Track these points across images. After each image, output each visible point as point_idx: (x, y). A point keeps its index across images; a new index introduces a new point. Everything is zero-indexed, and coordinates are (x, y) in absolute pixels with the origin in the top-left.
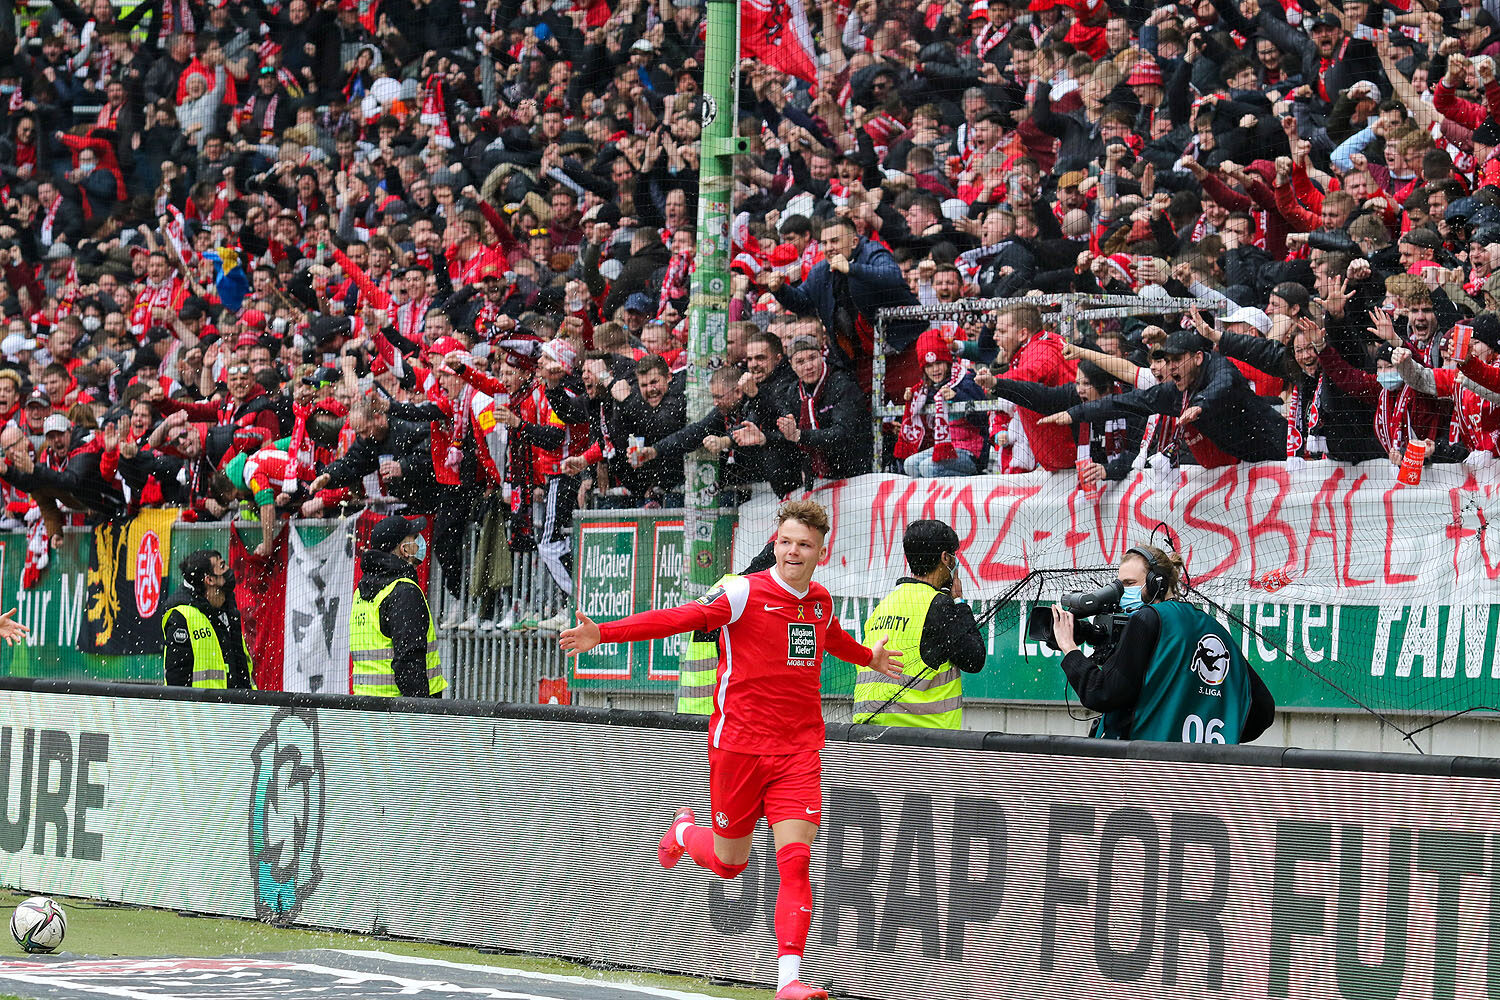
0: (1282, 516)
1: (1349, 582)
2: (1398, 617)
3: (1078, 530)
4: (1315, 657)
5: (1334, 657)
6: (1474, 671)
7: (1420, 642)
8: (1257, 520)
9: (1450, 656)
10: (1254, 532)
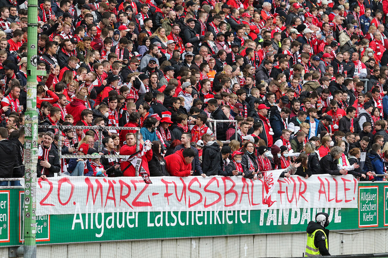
0: (234, 189)
1: (253, 204)
2: (266, 212)
3: (169, 192)
4: (244, 222)
5: (249, 222)
6: (286, 223)
7: (272, 217)
8: (228, 189)
9: (280, 220)
10: (226, 193)
